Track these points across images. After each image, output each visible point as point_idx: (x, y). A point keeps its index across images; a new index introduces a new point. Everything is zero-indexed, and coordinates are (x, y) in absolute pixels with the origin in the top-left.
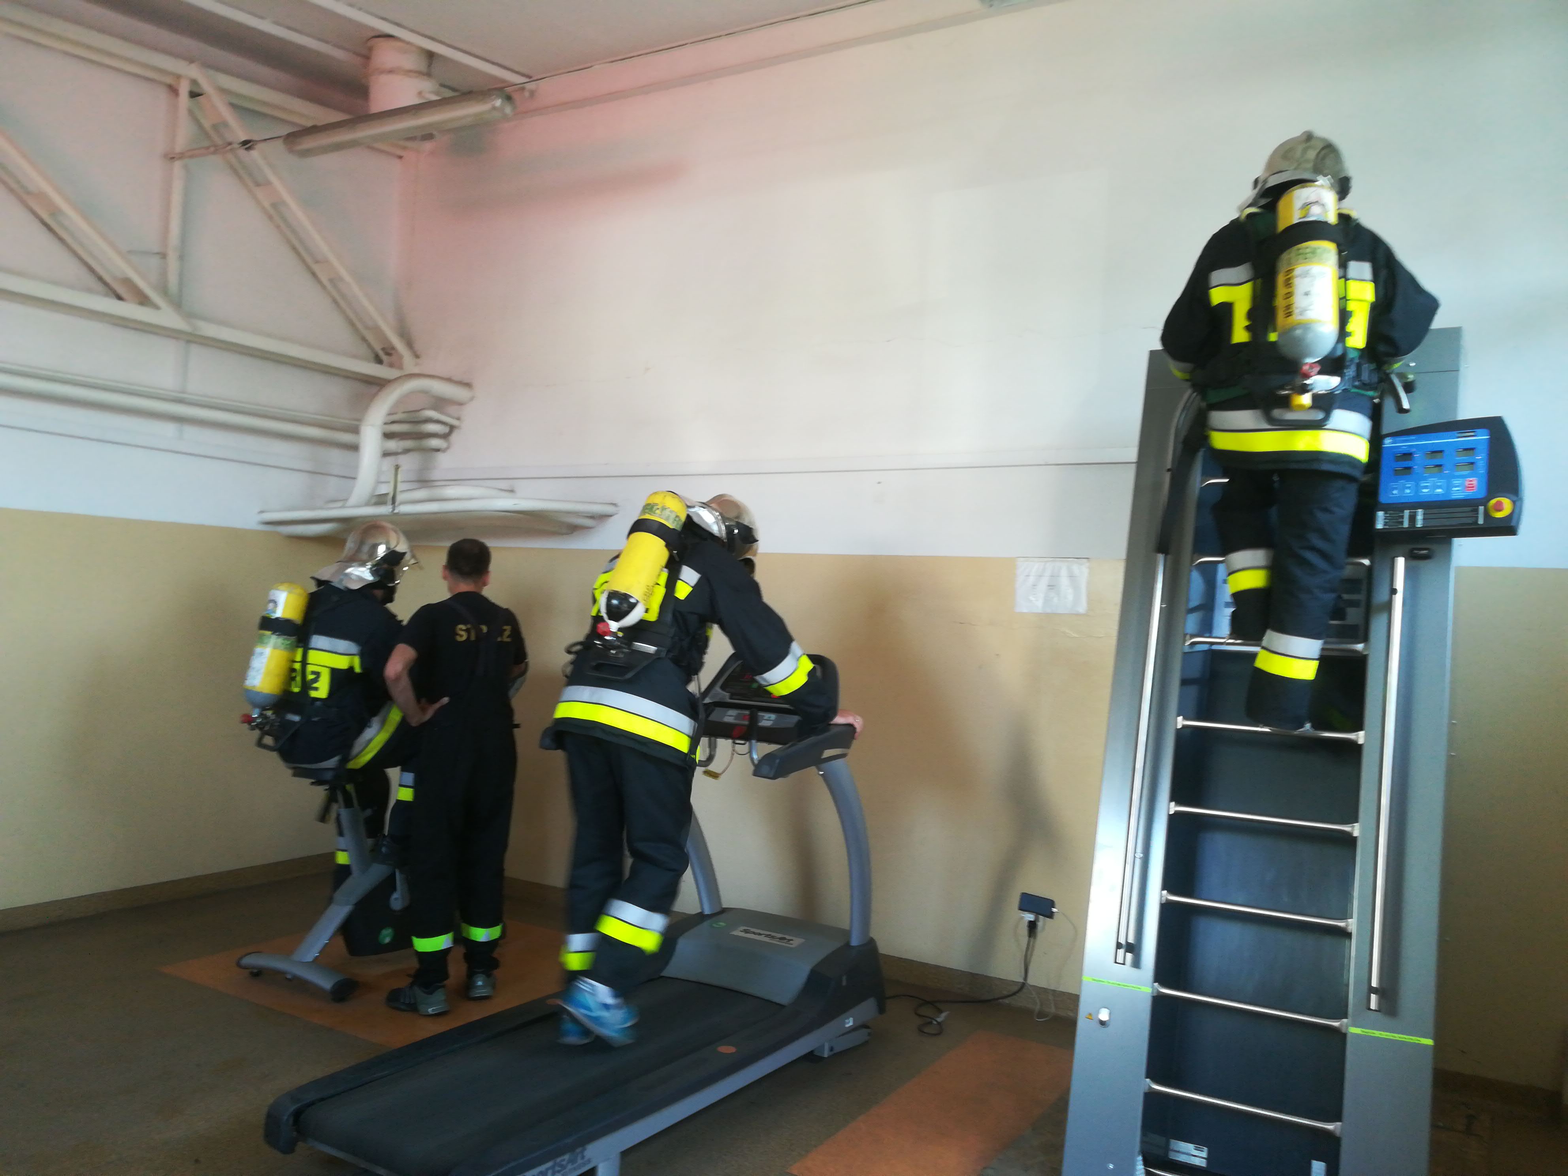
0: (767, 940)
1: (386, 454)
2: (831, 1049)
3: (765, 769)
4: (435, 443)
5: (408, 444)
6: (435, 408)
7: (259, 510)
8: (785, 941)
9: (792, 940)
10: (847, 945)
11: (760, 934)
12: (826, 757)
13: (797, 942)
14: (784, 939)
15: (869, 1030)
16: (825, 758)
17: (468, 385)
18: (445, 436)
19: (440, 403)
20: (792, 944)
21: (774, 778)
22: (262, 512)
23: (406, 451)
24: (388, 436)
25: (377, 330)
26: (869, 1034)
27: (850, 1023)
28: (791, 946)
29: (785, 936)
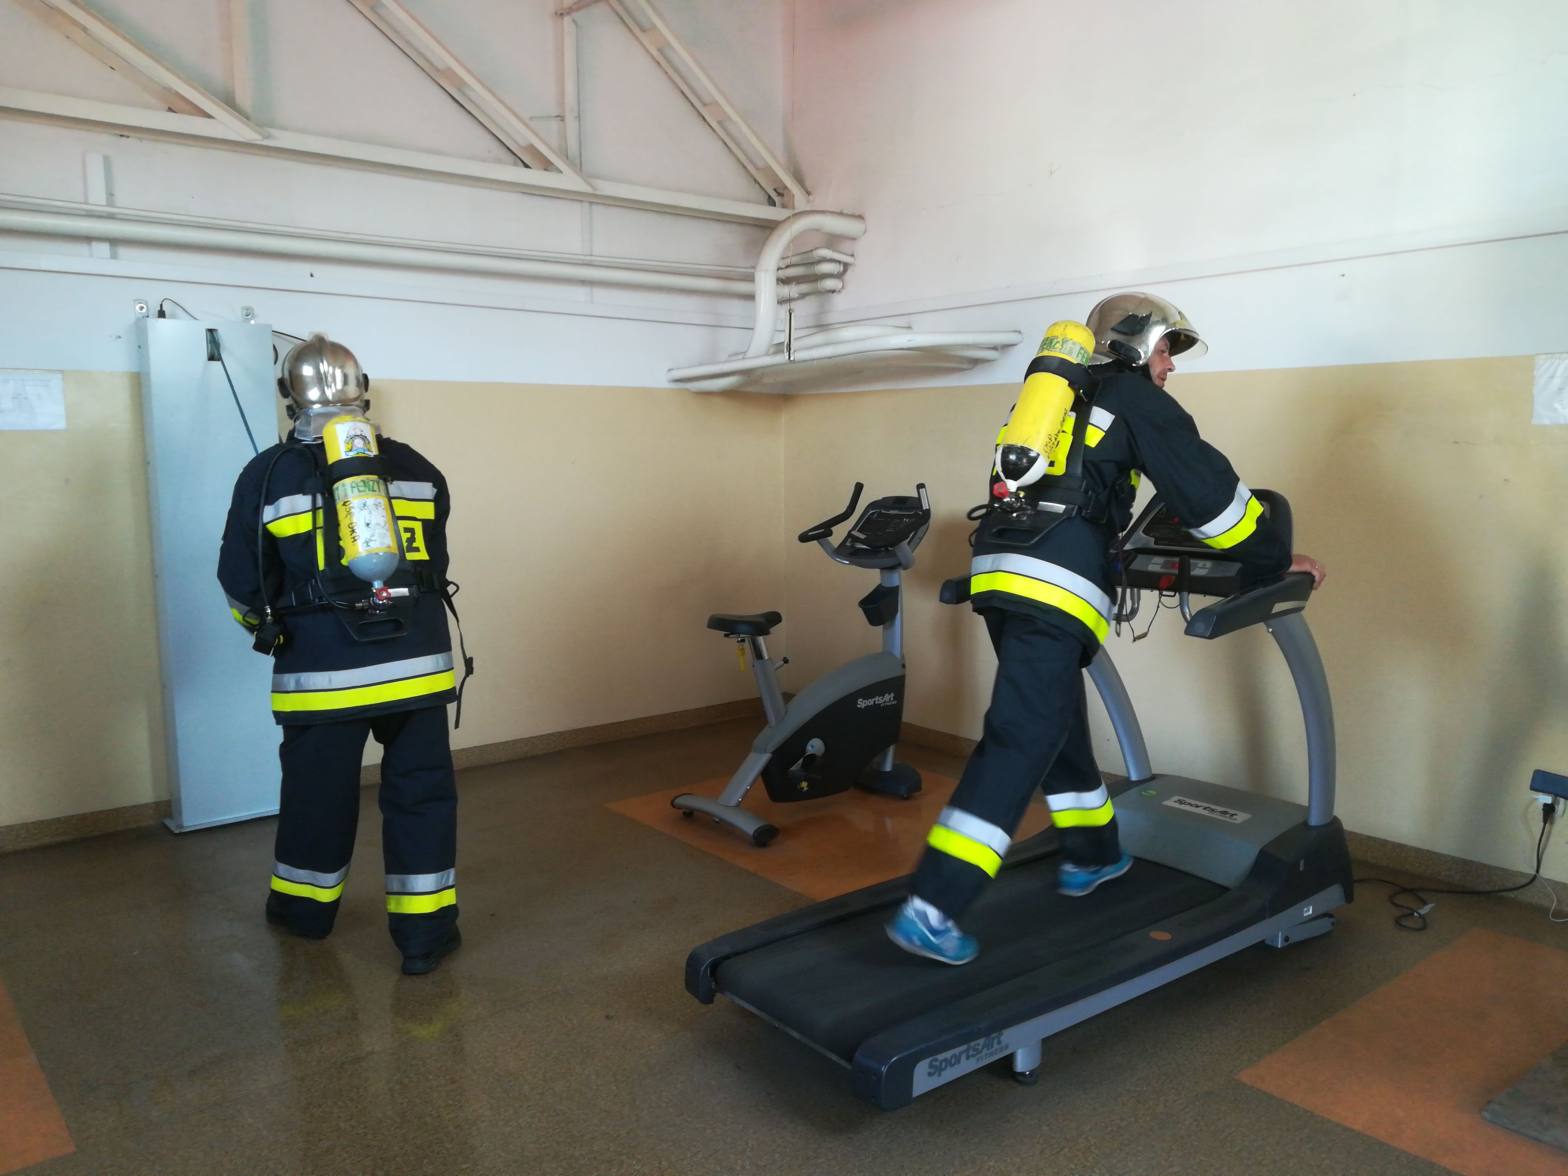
0: (1206, 813)
1: (781, 302)
2: (1286, 939)
3: (1200, 627)
4: (830, 284)
5: (804, 288)
6: (828, 247)
7: (668, 369)
8: (1228, 815)
9: (1236, 815)
10: (1305, 824)
11: (1197, 806)
12: (1277, 611)
13: (1241, 817)
14: (1225, 813)
15: (1332, 920)
16: (1276, 613)
17: (860, 217)
18: (840, 276)
19: (833, 240)
20: (1236, 819)
21: (1211, 637)
22: (670, 370)
23: (803, 296)
24: (783, 281)
25: (768, 171)
26: (1333, 924)
27: (1309, 911)
28: (1234, 821)
29: (1227, 810)
